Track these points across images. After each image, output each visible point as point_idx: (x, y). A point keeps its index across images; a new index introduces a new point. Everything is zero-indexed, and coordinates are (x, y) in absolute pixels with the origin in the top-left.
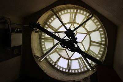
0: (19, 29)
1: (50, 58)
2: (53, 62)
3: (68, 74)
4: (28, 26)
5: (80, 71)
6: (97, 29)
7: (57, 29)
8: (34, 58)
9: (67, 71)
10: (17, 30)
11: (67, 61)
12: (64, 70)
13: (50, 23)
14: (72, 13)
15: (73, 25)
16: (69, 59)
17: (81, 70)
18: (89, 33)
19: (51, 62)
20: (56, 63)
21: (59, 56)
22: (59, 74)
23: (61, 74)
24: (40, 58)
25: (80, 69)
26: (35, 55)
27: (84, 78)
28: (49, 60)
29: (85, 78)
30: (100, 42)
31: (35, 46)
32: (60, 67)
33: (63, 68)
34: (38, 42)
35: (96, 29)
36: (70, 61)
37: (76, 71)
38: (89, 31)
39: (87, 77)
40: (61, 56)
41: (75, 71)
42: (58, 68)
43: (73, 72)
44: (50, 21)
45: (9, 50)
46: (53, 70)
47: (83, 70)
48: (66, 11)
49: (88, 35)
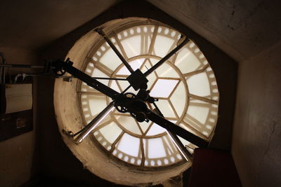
0: (24, 76)
1: (100, 135)
2: (108, 144)
3: (141, 169)
4: (43, 67)
5: (166, 162)
6: (202, 68)
7: (114, 70)
8: (61, 136)
9: (139, 162)
10: (22, 77)
11: (138, 140)
12: (133, 161)
13: (99, 58)
14: (146, 34)
15: (147, 61)
16: (143, 136)
17: (170, 161)
18: (183, 78)
19: (104, 144)
20: (113, 147)
21: (121, 131)
22: (119, 171)
23: (126, 170)
24: (75, 135)
25: (168, 157)
26: (63, 131)
27: (172, 178)
28: (99, 139)
29: (174, 178)
30: (209, 96)
31: (65, 111)
32: (124, 155)
33: (130, 157)
34: (74, 99)
35: (199, 68)
36: (144, 141)
37: (159, 164)
38: (183, 72)
39: (178, 176)
40: (125, 131)
41: (156, 164)
42: (120, 156)
43: (153, 164)
44: (99, 53)
45: (3, 120)
46: (108, 161)
47: (173, 160)
48: (132, 31)
49: (182, 83)
